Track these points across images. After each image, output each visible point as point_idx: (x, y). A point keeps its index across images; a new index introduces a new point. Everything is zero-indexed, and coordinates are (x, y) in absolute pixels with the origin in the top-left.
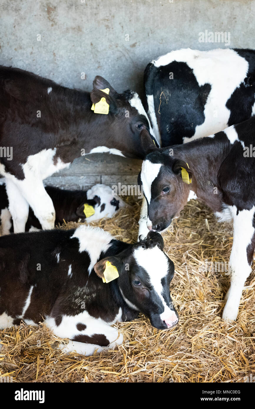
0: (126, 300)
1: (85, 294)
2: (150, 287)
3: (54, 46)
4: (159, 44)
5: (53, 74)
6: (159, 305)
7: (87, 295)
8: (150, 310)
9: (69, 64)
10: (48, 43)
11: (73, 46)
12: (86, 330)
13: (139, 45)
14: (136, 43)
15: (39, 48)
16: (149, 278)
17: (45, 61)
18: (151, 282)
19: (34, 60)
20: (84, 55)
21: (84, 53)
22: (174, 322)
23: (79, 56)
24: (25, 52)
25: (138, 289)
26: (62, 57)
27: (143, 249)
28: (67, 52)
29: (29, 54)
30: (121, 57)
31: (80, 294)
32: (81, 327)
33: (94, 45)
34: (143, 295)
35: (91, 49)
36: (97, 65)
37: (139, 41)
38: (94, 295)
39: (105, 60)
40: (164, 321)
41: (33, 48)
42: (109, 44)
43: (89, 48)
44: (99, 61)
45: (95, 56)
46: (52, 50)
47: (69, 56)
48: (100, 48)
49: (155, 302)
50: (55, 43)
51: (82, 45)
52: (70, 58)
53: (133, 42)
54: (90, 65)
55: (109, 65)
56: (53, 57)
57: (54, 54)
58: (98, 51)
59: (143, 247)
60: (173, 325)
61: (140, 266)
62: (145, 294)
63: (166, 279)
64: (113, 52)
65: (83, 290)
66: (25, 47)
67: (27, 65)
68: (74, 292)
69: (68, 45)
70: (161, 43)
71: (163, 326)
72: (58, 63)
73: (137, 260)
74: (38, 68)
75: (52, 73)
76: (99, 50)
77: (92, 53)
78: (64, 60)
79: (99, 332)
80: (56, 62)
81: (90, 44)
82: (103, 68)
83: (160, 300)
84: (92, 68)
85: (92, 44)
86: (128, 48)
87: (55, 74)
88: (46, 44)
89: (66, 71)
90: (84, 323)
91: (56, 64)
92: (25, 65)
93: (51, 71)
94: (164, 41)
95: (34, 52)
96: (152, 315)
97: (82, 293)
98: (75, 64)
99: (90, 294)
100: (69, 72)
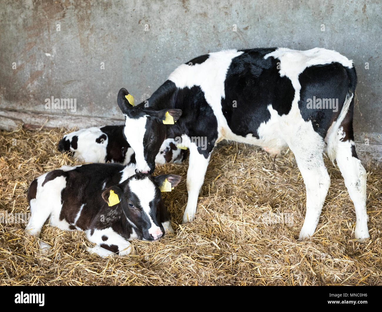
0: (128, 219)
1: (114, 215)
2: (140, 209)
3: (187, 28)
4: (266, 28)
5: (186, 49)
6: (147, 222)
7: (115, 216)
8: (142, 226)
9: (197, 42)
10: (182, 25)
11: (201, 28)
12: (107, 241)
13: (251, 28)
14: (248, 27)
15: (176, 29)
16: (139, 202)
17: (180, 38)
18: (141, 205)
19: (172, 38)
20: (208, 35)
21: (209, 33)
22: (159, 235)
23: (205, 36)
24: (166, 31)
25: (133, 210)
26: (192, 36)
27: (135, 179)
28: (195, 32)
29: (169, 33)
30: (236, 37)
31: (111, 214)
32: (105, 238)
33: (216, 27)
34: (137, 215)
35: (213, 30)
36: (217, 43)
37: (251, 25)
38: (120, 217)
39: (224, 39)
40: (151, 235)
41: (171, 28)
42: (227, 26)
43: (212, 29)
44: (219, 40)
45: (216, 36)
46: (185, 31)
47: (197, 36)
48: (220, 30)
49: (145, 220)
50: (188, 25)
51: (207, 27)
52: (198, 37)
53: (246, 26)
54: (212, 43)
55: (227, 44)
56: (185, 36)
57: (187, 33)
58: (218, 32)
59: (136, 178)
60: (158, 238)
61: (133, 193)
62: (138, 214)
63: (153, 202)
64: (230, 33)
65: (114, 212)
66: (166, 27)
67: (167, 41)
68: (107, 213)
69: (197, 27)
70: (269, 27)
71: (151, 238)
72: (189, 41)
73: (130, 188)
74: (175, 44)
75: (184, 48)
76: (220, 31)
77: (214, 33)
78: (193, 38)
79: (115, 244)
80: (188, 39)
81: (213, 26)
82: (222, 46)
83: (148, 218)
84: (214, 45)
85: (214, 27)
86: (242, 30)
87: (187, 49)
88: (181, 26)
89: (194, 47)
90: (107, 235)
91: (188, 41)
92: (166, 41)
93: (184, 47)
94: (271, 26)
95: (172, 31)
96: (143, 229)
97: (113, 214)
98: (201, 42)
99: (118, 216)
100: (197, 48)
